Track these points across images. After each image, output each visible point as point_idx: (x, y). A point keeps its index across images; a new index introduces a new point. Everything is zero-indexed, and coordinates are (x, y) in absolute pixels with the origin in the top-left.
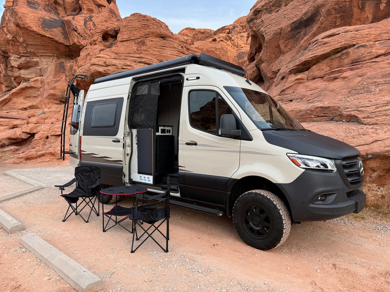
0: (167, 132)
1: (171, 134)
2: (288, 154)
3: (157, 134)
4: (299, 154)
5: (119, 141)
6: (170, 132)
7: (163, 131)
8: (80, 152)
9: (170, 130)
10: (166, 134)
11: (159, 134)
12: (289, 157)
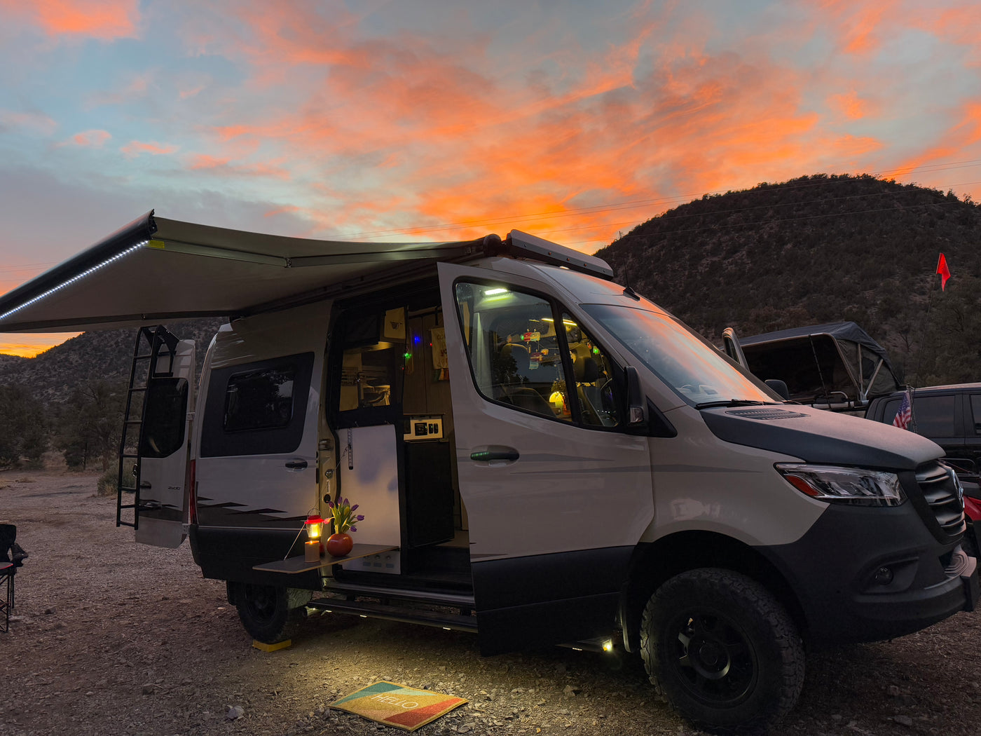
0: (431, 432)
1: (439, 435)
2: (778, 466)
3: (407, 437)
4: (808, 463)
5: (304, 465)
6: (436, 431)
7: (421, 430)
8: (193, 503)
9: (436, 426)
10: (429, 436)
11: (410, 436)
12: (782, 472)
